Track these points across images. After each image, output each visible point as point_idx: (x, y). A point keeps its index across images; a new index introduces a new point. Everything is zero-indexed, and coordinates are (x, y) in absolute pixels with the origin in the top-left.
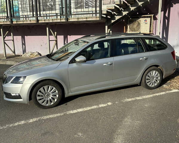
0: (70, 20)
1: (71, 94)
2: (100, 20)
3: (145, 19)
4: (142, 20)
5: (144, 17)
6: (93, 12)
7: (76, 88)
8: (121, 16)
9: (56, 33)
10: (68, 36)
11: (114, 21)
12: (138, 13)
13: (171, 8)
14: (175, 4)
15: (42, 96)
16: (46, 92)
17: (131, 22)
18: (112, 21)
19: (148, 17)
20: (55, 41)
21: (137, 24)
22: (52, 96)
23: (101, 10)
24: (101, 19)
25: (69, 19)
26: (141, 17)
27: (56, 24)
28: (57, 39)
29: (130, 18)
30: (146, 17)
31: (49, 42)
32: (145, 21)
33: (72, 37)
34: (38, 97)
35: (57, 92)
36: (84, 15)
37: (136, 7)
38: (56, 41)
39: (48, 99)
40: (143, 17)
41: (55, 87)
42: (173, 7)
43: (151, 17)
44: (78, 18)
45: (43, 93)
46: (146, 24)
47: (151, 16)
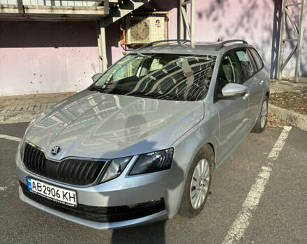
3: (157, 18)
4: (151, 20)
11: (118, 18)
18: (114, 18)
21: (143, 28)
25: (27, 9)
29: (131, 15)
32: (156, 22)
40: (154, 15)
46: (158, 27)
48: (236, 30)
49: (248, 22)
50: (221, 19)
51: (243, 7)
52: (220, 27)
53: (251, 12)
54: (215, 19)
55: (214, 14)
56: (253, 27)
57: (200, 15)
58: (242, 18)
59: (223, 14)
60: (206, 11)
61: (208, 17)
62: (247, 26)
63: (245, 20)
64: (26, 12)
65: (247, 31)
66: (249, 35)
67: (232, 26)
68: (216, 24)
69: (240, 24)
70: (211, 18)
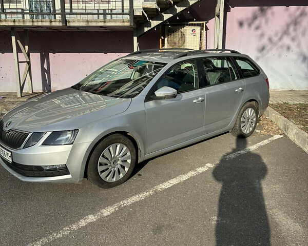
0: (72, 24)
1: (148, 156)
2: (130, 26)
3: (193, 28)
4: (188, 30)
5: (192, 25)
6: (98, 11)
7: (156, 145)
8: (160, 22)
9: (27, 47)
10: (51, 54)
11: (149, 28)
12: (178, 18)
13: (228, 13)
14: (233, 7)
15: (106, 164)
16: (113, 156)
17: (171, 32)
18: (145, 28)
19: (197, 25)
20: (26, 63)
21: (180, 36)
22: (122, 163)
23: (132, 9)
24: (132, 24)
25: (69, 22)
26: (187, 25)
27: (27, 30)
28: (30, 59)
29: (168, 25)
30: (195, 25)
31: (18, 65)
32: (192, 31)
33: (59, 55)
34: (101, 167)
35: (130, 154)
36: (82, 16)
37: (185, 8)
38: (29, 63)
39: (116, 169)
40: (190, 25)
41: (126, 145)
42: (230, 11)
43: (201, 25)
44: (87, 21)
45: (107, 159)
46: (194, 35)
47: (203, 24)
48: (280, 39)
49: (295, 30)
50: (264, 27)
51: (290, 15)
52: (262, 35)
53: (299, 20)
54: (257, 28)
55: (257, 22)
56: (300, 36)
57: (241, 24)
58: (288, 26)
59: (267, 22)
60: (247, 19)
61: (250, 25)
62: (293, 34)
63: (291, 28)
64: (68, 25)
65: (293, 39)
66: (296, 43)
67: (276, 34)
68: (259, 32)
69: (286, 32)
70: (253, 26)
